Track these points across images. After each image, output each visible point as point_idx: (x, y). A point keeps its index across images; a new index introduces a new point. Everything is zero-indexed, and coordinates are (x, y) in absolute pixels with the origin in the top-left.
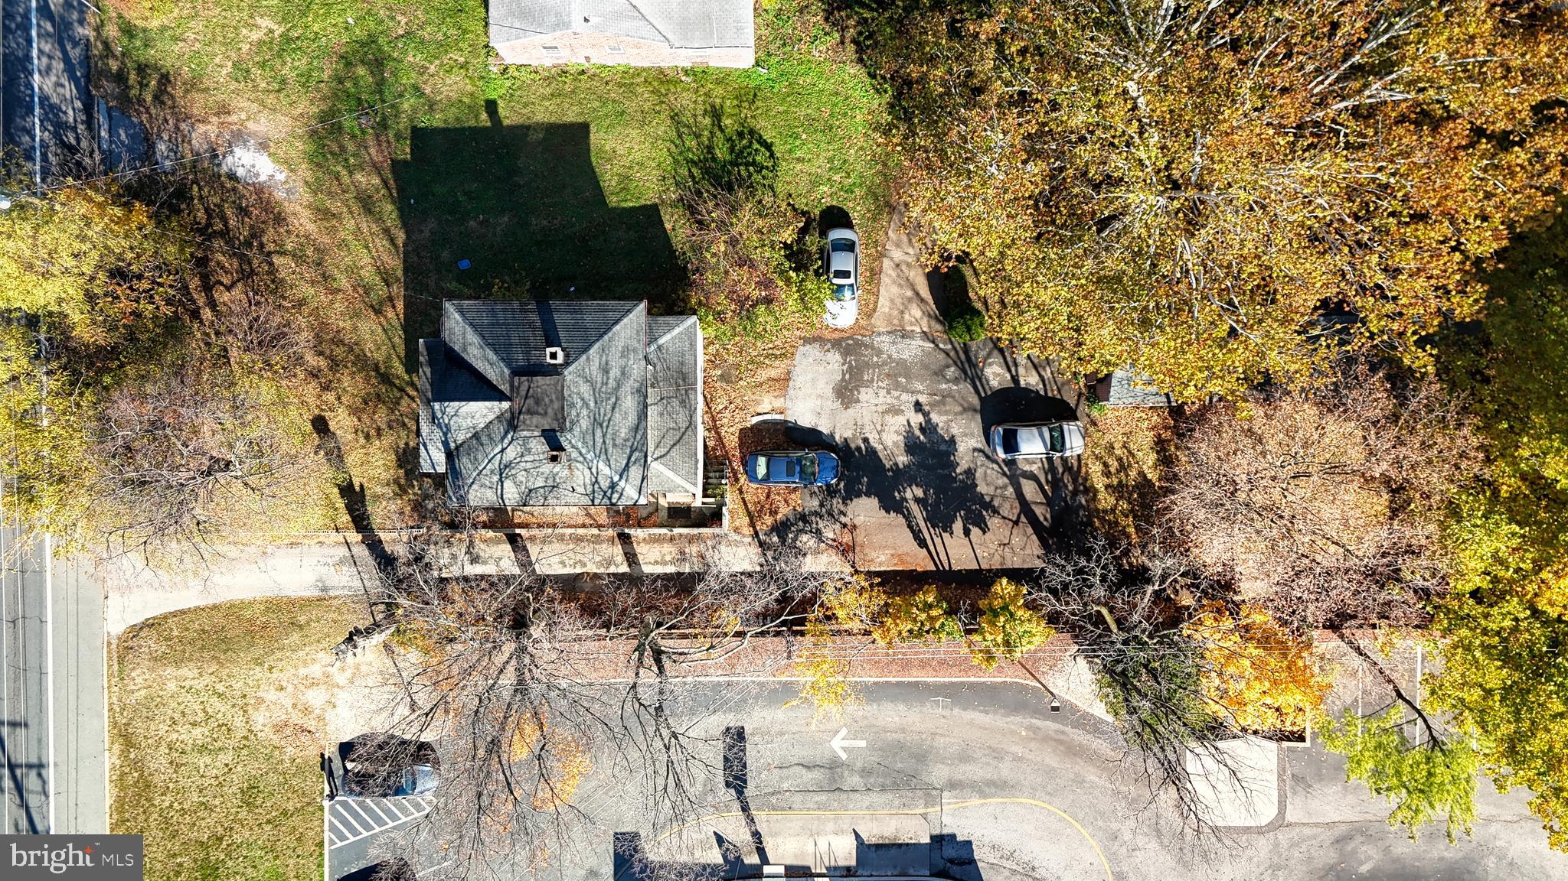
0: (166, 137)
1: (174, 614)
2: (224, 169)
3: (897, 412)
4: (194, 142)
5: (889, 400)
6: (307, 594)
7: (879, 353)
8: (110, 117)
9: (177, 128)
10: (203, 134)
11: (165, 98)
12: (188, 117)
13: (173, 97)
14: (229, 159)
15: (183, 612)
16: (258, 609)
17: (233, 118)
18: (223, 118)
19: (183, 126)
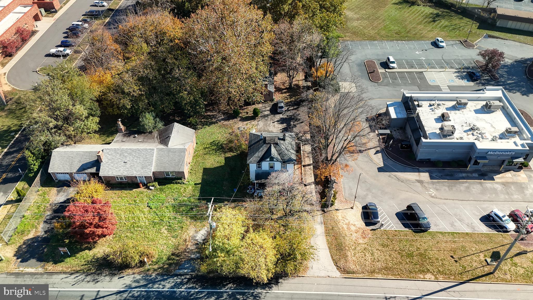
0: (190, 255)
1: (332, 258)
2: (202, 242)
3: (274, 125)
4: (192, 249)
5: (272, 126)
6: (323, 227)
7: (261, 128)
8: (181, 269)
9: (188, 252)
10: (191, 246)
11: (178, 255)
12: (185, 249)
13: (179, 253)
14: (199, 240)
15: (331, 256)
16: (328, 238)
17: (188, 238)
18: (187, 241)
19: (187, 251)
